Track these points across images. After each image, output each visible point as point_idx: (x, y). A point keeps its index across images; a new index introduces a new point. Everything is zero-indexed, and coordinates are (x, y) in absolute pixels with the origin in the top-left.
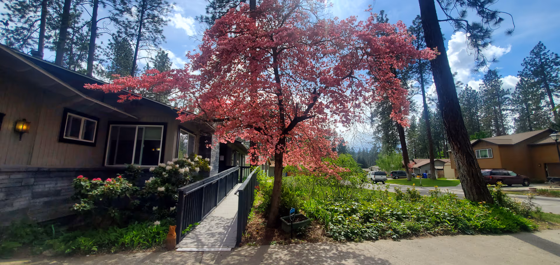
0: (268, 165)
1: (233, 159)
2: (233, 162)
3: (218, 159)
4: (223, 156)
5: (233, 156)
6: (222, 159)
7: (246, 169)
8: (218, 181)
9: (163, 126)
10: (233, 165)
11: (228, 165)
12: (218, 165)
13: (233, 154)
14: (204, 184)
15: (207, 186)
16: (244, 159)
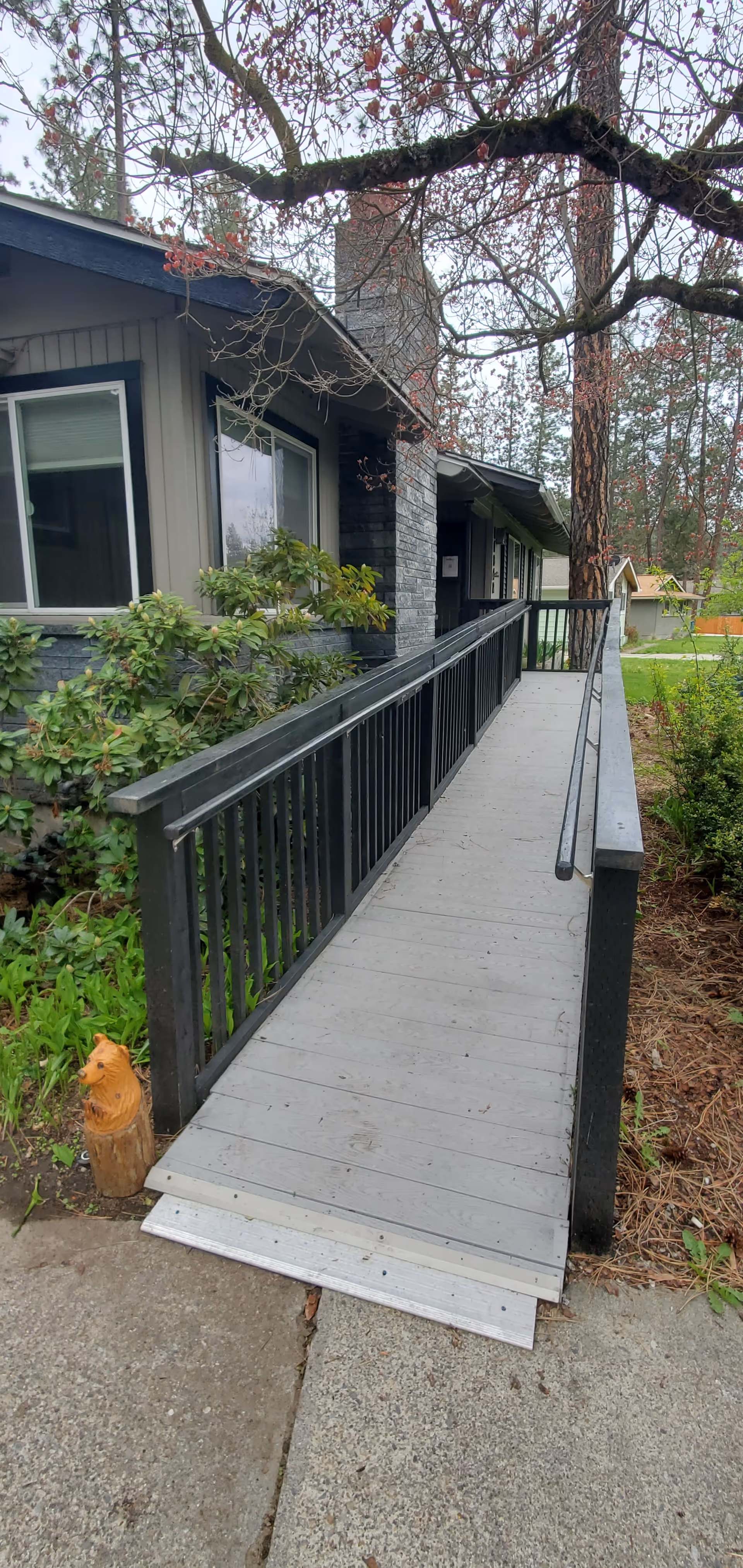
0: (624, 591)
1: (497, 568)
2: (496, 581)
3: (433, 569)
4: (456, 558)
5: (497, 554)
6: (452, 570)
7: (552, 612)
8: (427, 687)
9: (118, 388)
10: (495, 596)
11: (474, 595)
12: (432, 597)
13: (498, 548)
14: (341, 720)
15: (360, 729)
16: (537, 569)
